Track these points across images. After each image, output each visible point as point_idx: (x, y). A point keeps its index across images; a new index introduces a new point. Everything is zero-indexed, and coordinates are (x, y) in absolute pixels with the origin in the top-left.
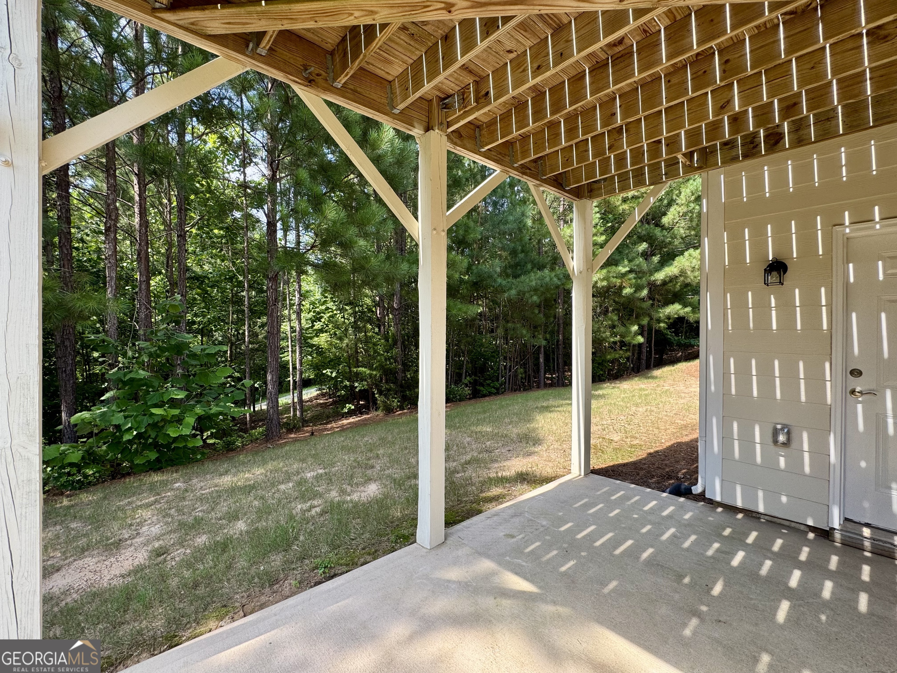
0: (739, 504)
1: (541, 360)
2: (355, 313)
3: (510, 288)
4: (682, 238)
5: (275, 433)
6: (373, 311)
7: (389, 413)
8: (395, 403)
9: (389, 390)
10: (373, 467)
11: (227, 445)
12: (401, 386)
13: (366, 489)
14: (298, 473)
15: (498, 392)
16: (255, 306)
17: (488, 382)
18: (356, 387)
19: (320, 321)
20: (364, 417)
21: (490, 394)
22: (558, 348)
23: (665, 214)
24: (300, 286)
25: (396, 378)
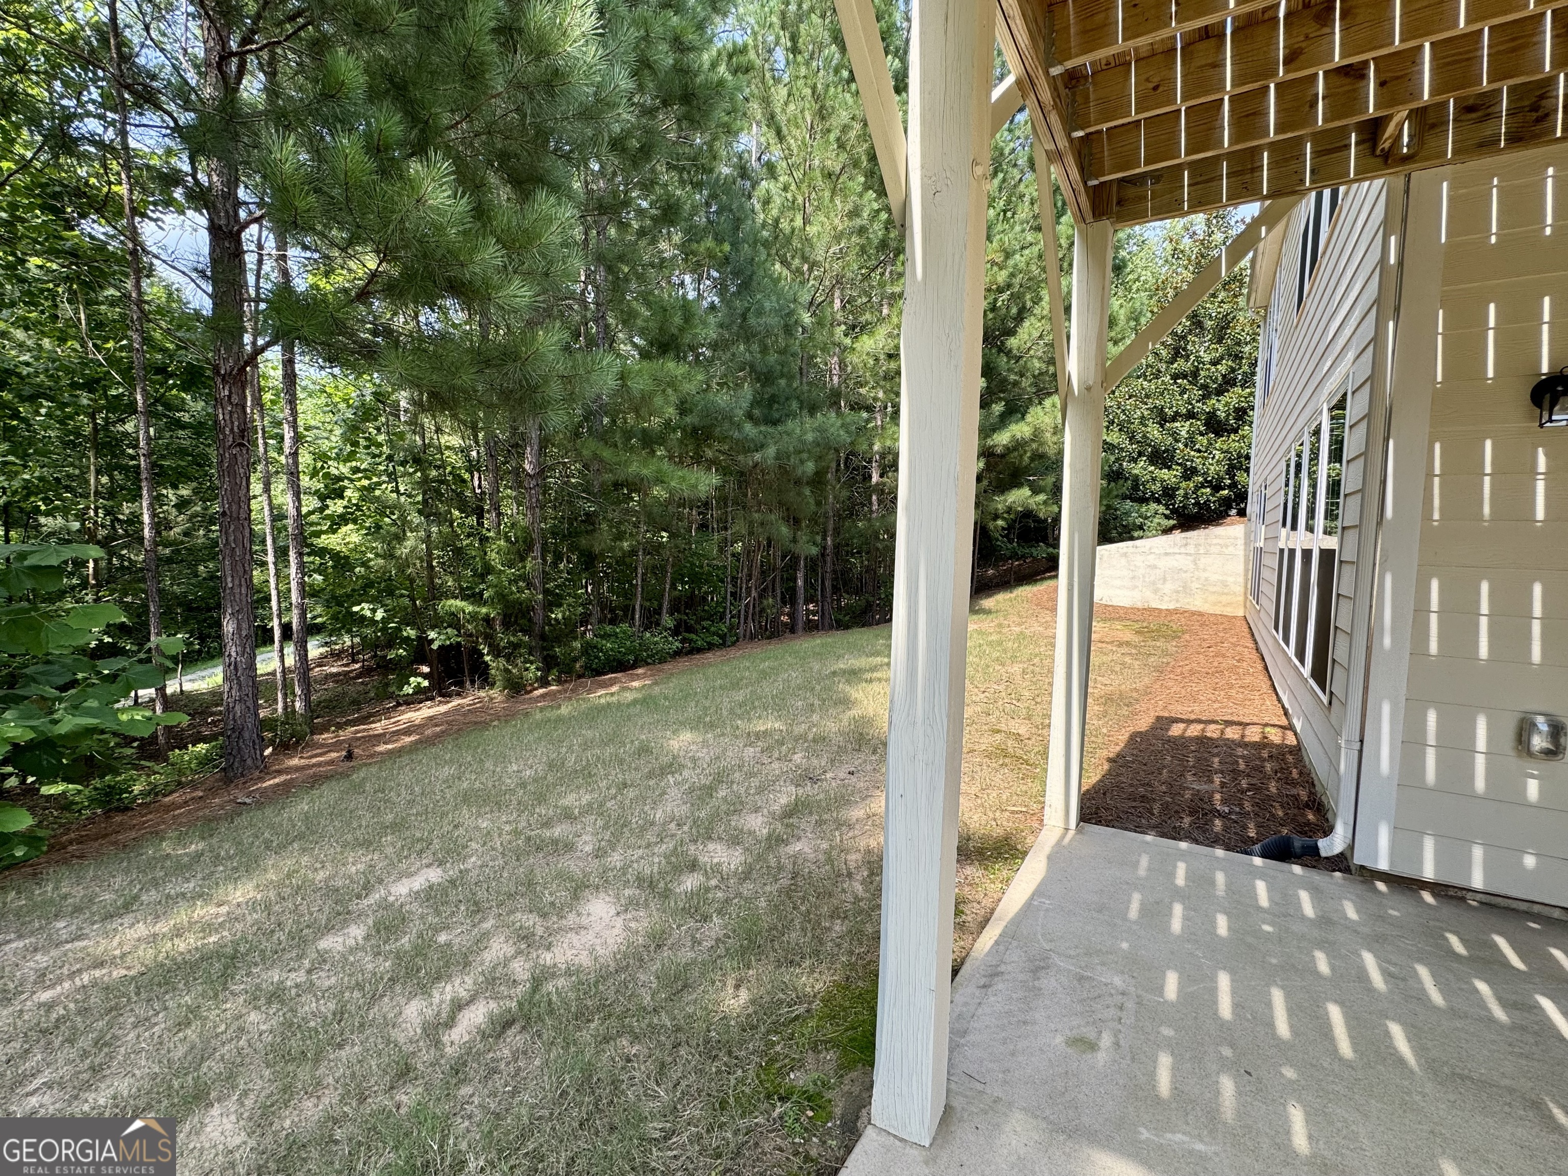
0: (1429, 873)
1: (800, 582)
2: (425, 480)
3: (762, 447)
4: (1034, 376)
5: (249, 762)
6: (464, 481)
7: (518, 692)
8: (532, 672)
9: (516, 646)
10: (569, 847)
11: (106, 795)
12: (543, 637)
13: (584, 921)
14: (368, 888)
15: (725, 642)
16: (163, 457)
17: (705, 623)
18: (433, 641)
19: (342, 497)
20: (456, 702)
21: (710, 647)
22: (825, 562)
23: (1012, 333)
24: (294, 413)
25: (530, 620)
